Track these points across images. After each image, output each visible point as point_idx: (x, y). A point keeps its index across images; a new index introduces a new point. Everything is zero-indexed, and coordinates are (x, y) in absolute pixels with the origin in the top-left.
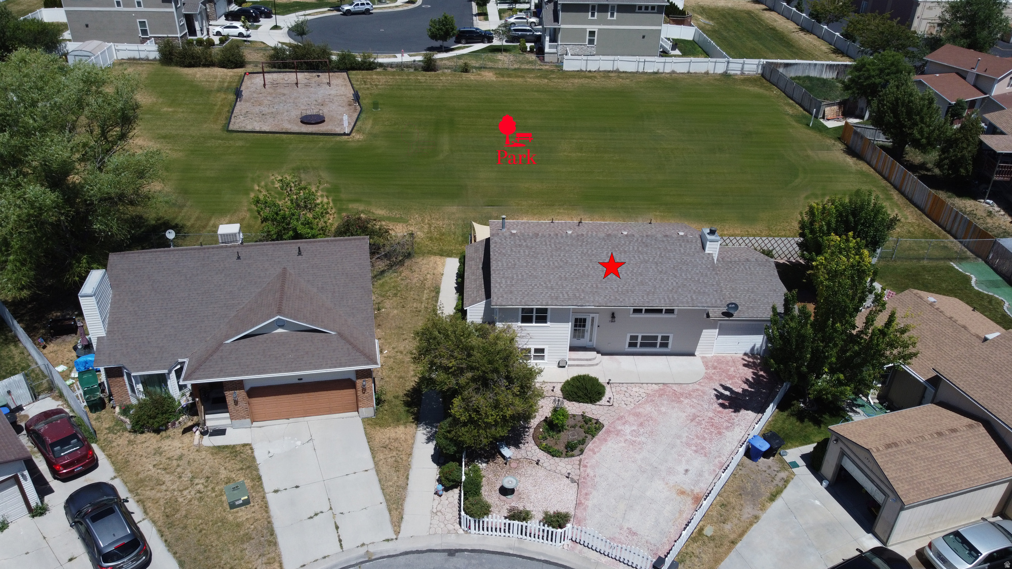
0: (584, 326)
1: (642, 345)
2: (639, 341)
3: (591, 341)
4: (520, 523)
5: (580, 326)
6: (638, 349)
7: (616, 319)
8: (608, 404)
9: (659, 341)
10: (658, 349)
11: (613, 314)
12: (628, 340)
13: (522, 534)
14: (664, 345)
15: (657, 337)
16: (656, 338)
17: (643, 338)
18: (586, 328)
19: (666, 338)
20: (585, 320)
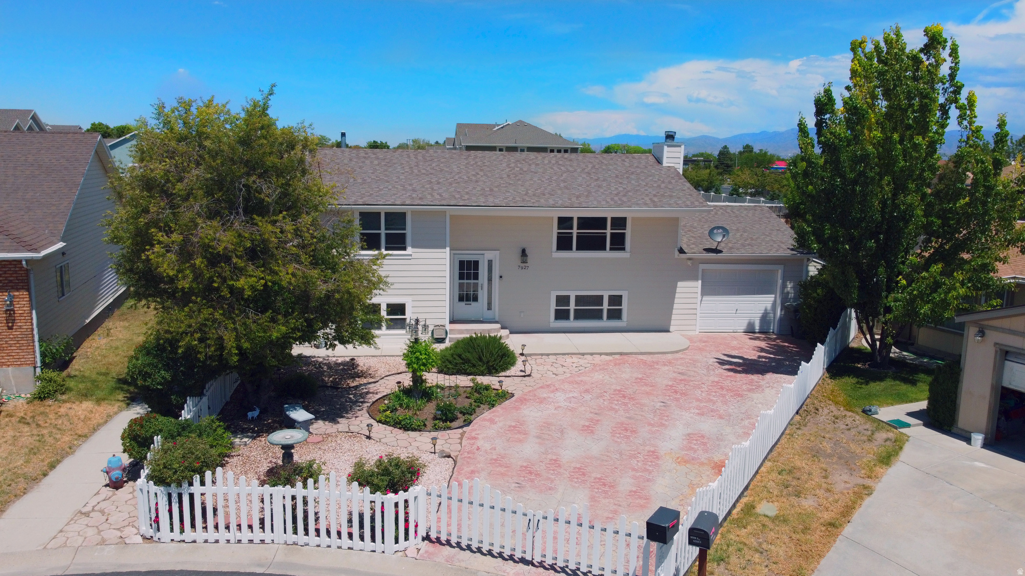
0: (476, 277)
1: (579, 315)
2: (572, 306)
3: (489, 308)
4: (288, 490)
5: (468, 278)
6: (572, 323)
7: (529, 259)
8: (523, 374)
9: (605, 306)
10: (605, 323)
11: (524, 251)
12: (553, 307)
13: (295, 532)
14: (615, 314)
15: (601, 297)
16: (598, 300)
17: (580, 300)
18: (480, 281)
19: (616, 300)
20: (476, 263)
